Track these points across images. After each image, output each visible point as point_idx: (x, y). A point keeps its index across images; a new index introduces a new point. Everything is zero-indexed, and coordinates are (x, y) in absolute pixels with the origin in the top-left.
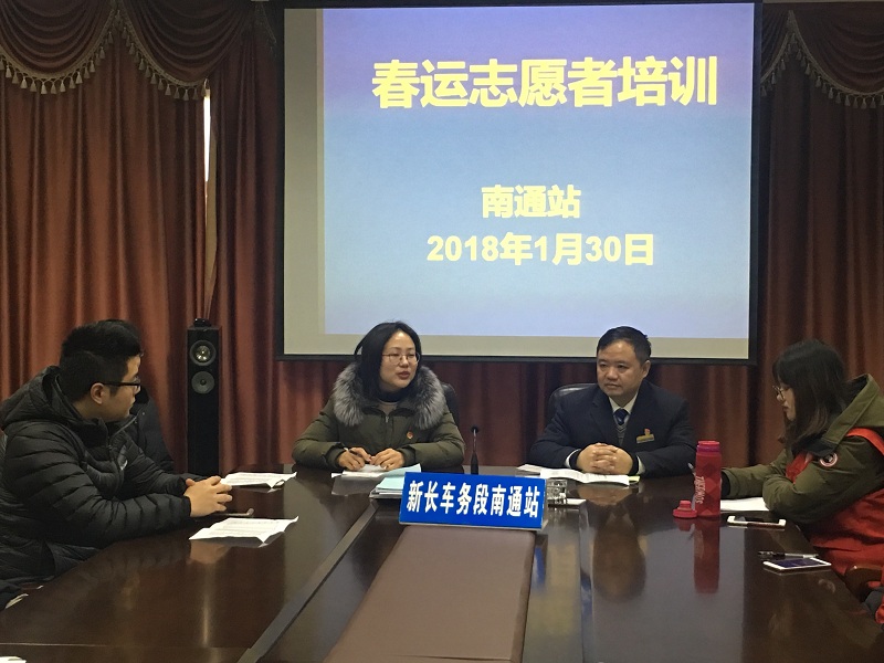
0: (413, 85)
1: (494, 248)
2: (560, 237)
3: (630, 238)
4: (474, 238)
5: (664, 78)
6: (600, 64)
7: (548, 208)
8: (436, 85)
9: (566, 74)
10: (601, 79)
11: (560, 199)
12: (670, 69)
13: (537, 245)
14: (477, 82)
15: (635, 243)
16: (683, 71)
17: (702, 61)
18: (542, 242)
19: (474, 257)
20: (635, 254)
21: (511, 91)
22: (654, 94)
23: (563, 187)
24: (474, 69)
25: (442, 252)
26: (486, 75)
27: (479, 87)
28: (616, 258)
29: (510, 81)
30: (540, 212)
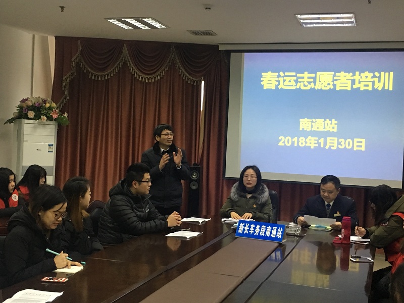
0: (276, 81)
1: (303, 142)
2: (329, 139)
3: (356, 140)
4: (296, 138)
5: (372, 80)
6: (347, 74)
7: (324, 128)
8: (284, 81)
9: (333, 78)
10: (347, 80)
11: (329, 124)
12: (374, 76)
13: (320, 141)
14: (299, 80)
15: (358, 142)
16: (379, 77)
17: (387, 74)
18: (322, 140)
19: (296, 145)
20: (358, 146)
21: (312, 84)
22: (368, 86)
23: (331, 120)
24: (299, 75)
25: (284, 142)
26: (303, 78)
27: (300, 82)
28: (350, 147)
29: (312, 80)
30: (321, 129)
